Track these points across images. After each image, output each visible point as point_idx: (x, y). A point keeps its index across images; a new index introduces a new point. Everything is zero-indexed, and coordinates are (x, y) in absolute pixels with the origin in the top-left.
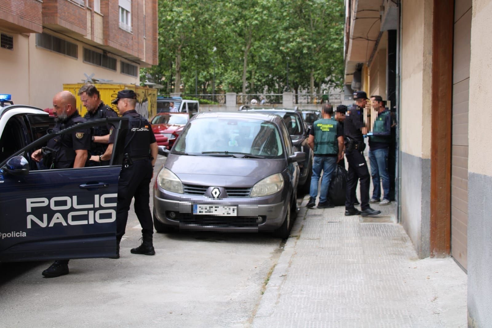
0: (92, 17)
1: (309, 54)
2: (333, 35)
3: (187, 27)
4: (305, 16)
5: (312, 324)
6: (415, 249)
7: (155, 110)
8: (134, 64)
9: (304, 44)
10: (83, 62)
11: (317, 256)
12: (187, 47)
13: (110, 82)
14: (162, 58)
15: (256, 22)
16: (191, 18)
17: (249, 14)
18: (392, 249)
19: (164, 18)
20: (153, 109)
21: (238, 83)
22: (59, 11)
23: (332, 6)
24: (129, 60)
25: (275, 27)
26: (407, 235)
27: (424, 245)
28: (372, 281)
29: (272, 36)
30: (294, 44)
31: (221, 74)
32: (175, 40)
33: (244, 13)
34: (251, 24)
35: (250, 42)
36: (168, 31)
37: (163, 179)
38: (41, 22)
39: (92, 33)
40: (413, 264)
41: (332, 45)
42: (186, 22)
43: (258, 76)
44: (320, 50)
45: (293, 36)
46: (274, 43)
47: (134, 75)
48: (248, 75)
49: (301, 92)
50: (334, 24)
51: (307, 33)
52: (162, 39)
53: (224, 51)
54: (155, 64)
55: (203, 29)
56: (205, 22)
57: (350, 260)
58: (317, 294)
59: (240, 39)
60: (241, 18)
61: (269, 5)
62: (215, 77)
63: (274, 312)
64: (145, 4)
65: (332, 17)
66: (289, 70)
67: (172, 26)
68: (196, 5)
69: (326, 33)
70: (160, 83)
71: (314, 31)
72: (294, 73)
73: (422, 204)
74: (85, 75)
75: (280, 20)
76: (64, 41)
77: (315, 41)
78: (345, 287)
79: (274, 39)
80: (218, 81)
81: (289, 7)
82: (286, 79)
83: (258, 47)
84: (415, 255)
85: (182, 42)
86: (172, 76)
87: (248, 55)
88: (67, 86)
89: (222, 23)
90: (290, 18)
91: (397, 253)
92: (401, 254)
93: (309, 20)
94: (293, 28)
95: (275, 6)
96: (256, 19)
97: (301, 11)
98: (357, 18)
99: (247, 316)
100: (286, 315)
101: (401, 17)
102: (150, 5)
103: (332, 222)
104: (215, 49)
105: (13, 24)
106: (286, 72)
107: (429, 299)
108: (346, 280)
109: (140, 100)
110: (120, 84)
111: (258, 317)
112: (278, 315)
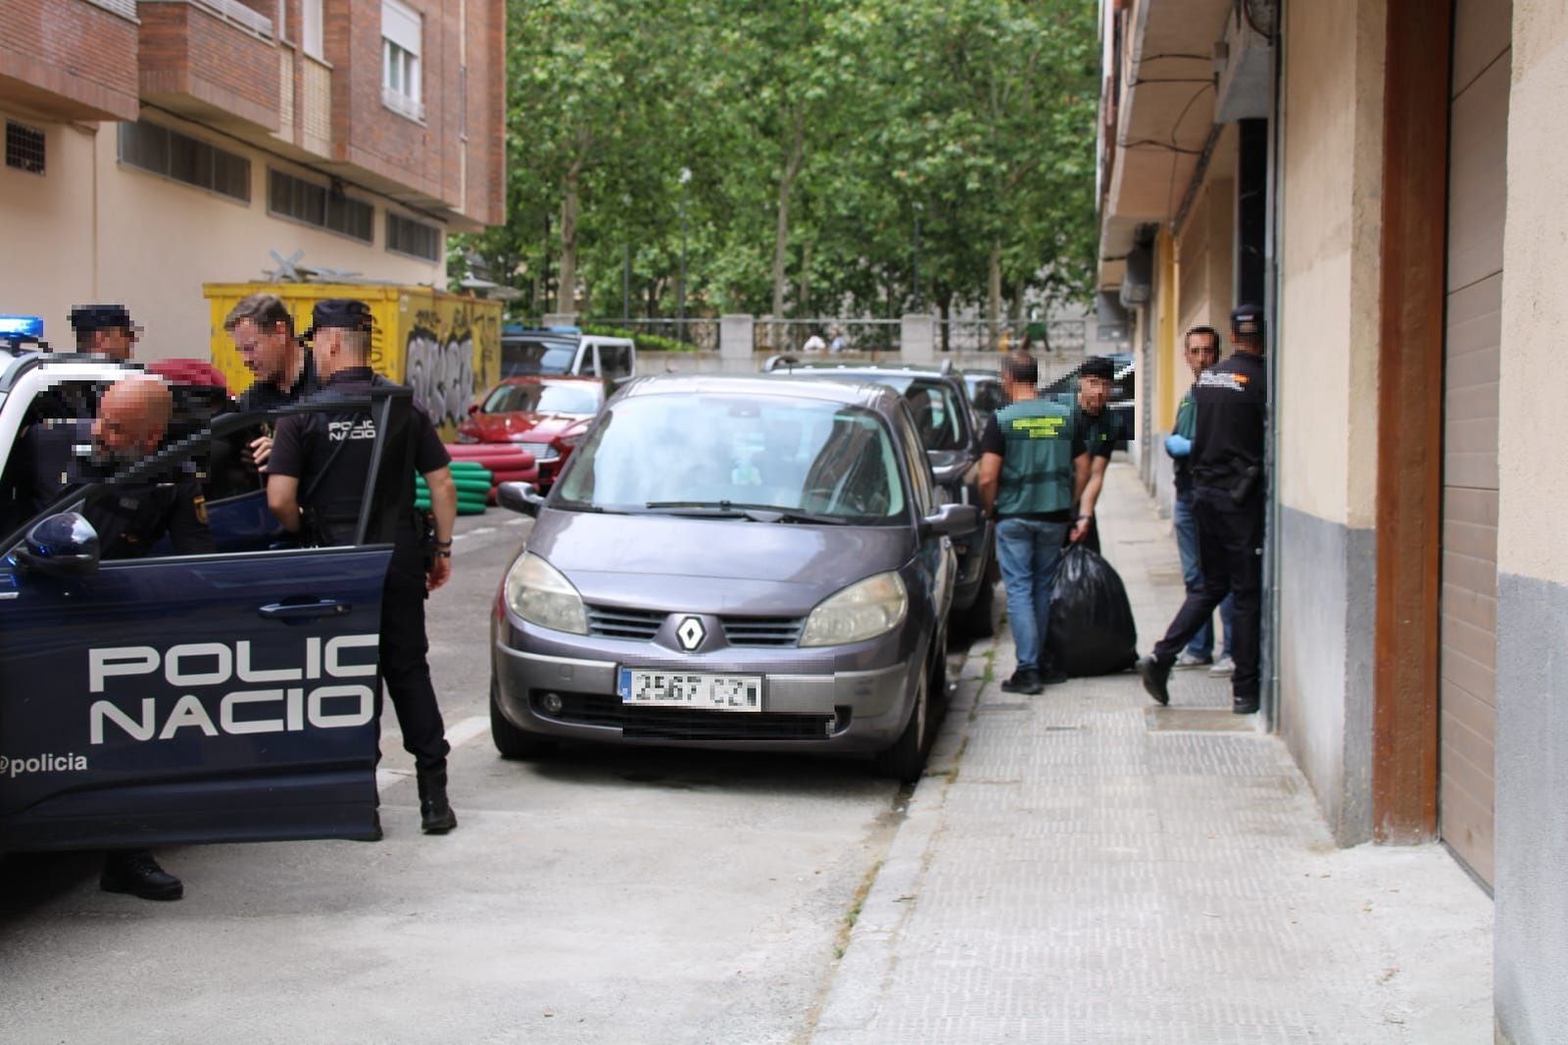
0: (297, 70)
1: (986, 195)
2: (1063, 133)
3: (597, 103)
4: (972, 73)
6: (1325, 817)
7: (494, 366)
8: (428, 221)
9: (970, 161)
10: (268, 214)
11: (1012, 836)
12: (599, 170)
13: (351, 279)
14: (516, 203)
15: (819, 91)
16: (610, 78)
17: (795, 65)
18: (1250, 815)
19: (525, 76)
20: (488, 365)
21: (757, 282)
22: (192, 52)
23: (1059, 42)
24: (413, 208)
25: (877, 109)
26: (1298, 772)
27: (1353, 803)
28: (1187, 917)
29: (870, 135)
30: (938, 159)
31: (706, 254)
32: (559, 147)
33: (779, 62)
34: (801, 97)
35: (797, 154)
36: (537, 118)
37: (523, 589)
38: (136, 87)
39: (297, 124)
40: (1318, 863)
41: (1059, 165)
42: (594, 90)
43: (822, 263)
44: (1021, 182)
45: (936, 134)
46: (876, 158)
47: (427, 256)
48: (790, 258)
49: (959, 313)
50: (1064, 98)
51: (979, 127)
52: (518, 142)
53: (714, 183)
54: (495, 223)
55: (648, 113)
56: (656, 89)
57: (1117, 849)
58: (1014, 959)
59: (765, 145)
60: (770, 78)
61: (861, 36)
62: (687, 264)
63: (875, 1014)
64: (466, 32)
65: (1057, 74)
66: (921, 245)
67: (549, 100)
68: (627, 36)
69: (1038, 126)
70: (511, 283)
71: (1002, 121)
72: (937, 252)
73: (1347, 673)
74: (274, 254)
75: (893, 83)
76: (209, 148)
77: (1003, 154)
78: (1103, 937)
79: (873, 145)
80: (694, 278)
81: (924, 43)
82: (912, 271)
83: (823, 170)
84: (1324, 833)
85: (583, 152)
86: (548, 260)
87: (791, 195)
88: (215, 291)
89: (710, 92)
90: (925, 80)
91: (1266, 827)
92: (1282, 832)
93: (985, 84)
94: (936, 112)
95: (879, 41)
96: (819, 82)
97: (961, 57)
98: (1139, 82)
99: (790, 1028)
100: (914, 1024)
101: (1283, 78)
102: (482, 34)
103: (1058, 729)
104: (687, 175)
105: (46, 92)
106: (911, 249)
107: (1370, 976)
108: (1106, 912)
109: (443, 333)
110: (384, 284)
111: (826, 1029)
112: (891, 1023)
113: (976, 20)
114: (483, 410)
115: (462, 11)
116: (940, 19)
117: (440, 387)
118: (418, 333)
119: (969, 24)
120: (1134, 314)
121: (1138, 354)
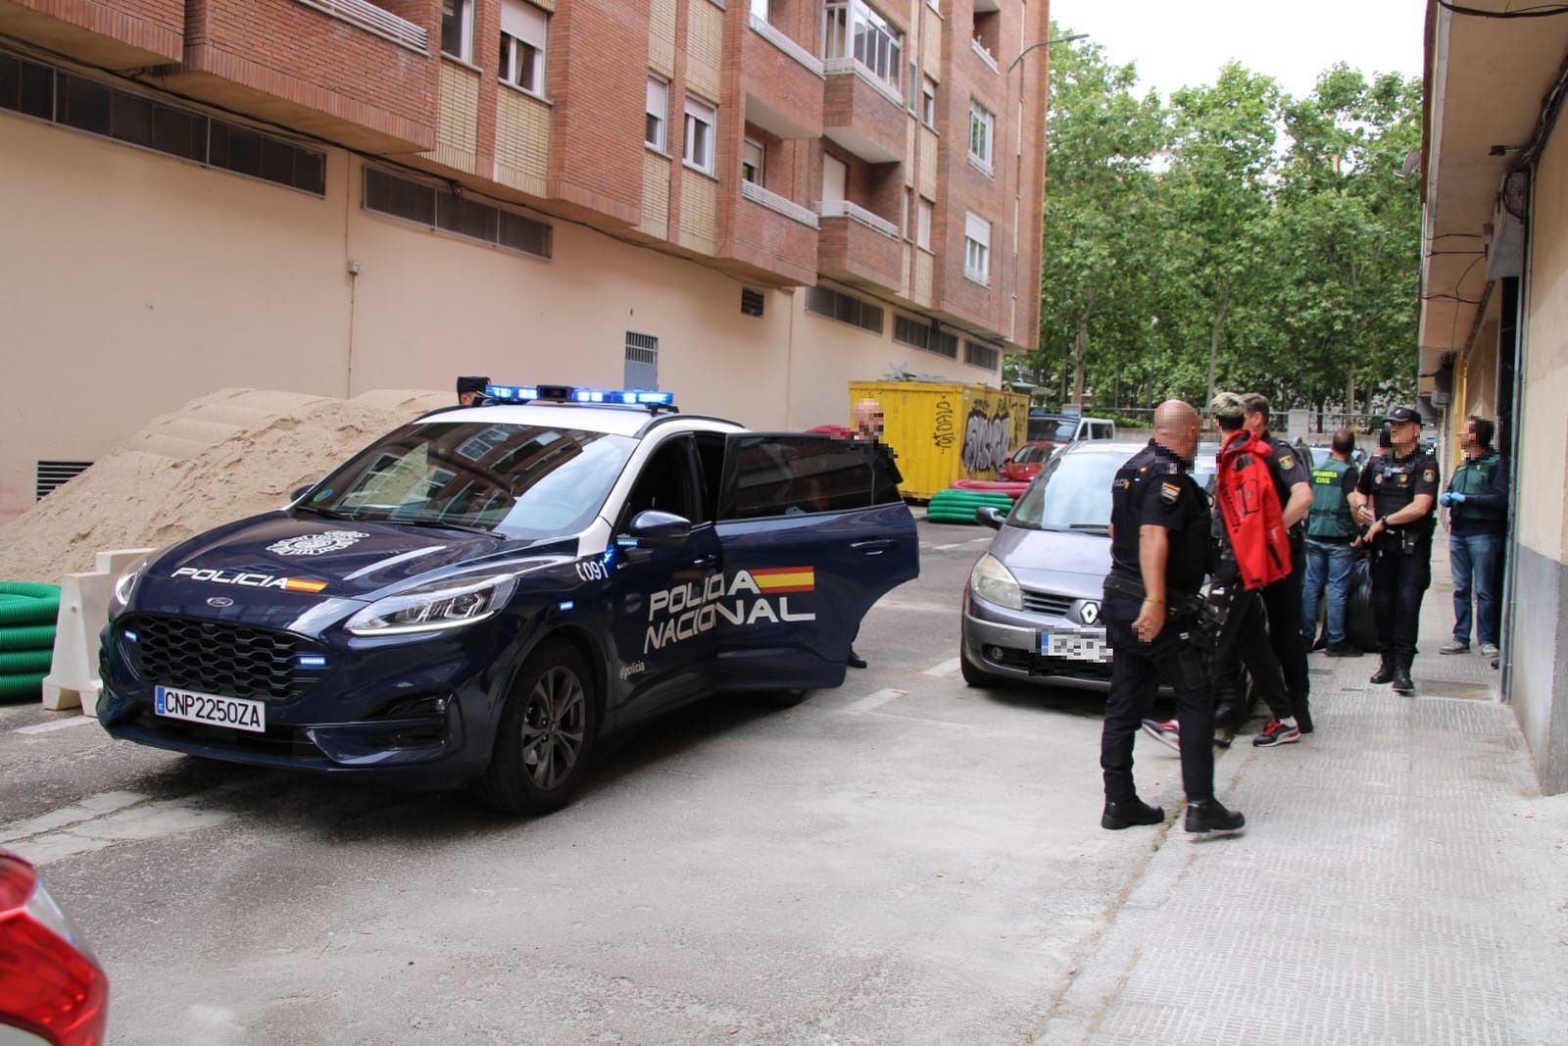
0: (913, 256)
1: (1346, 334)
2: (1398, 296)
3: (1100, 276)
4: (1340, 258)
5: (1250, 941)
6: (1535, 770)
7: (1023, 435)
8: (991, 347)
9: (1337, 312)
10: (891, 341)
11: (1301, 767)
12: (1101, 317)
13: (936, 380)
14: (1049, 337)
15: (1240, 268)
16: (1107, 260)
17: (1225, 252)
18: (1478, 763)
19: (1056, 261)
20: (1019, 433)
21: (1197, 387)
22: (850, 246)
23: (1398, 239)
24: (981, 338)
25: (1278, 280)
26: (1520, 734)
27: (1556, 764)
28: (1417, 841)
29: (1272, 295)
30: (1316, 311)
31: (1166, 370)
32: (1076, 303)
33: (1215, 251)
34: (1228, 272)
35: (1225, 308)
36: (1063, 285)
37: (983, 578)
38: (816, 266)
39: (912, 288)
40: (1525, 806)
41: (1396, 317)
42: (1098, 268)
43: (1240, 375)
44: (1370, 327)
45: (1314, 295)
46: (1275, 311)
47: (989, 368)
48: (1219, 372)
49: (1329, 410)
50: (1400, 274)
51: (1343, 291)
52: (1050, 299)
53: (1172, 325)
54: (1033, 348)
55: (1132, 283)
56: (1136, 268)
57: (1376, 784)
58: (1280, 864)
59: (1205, 302)
60: (1208, 261)
61: (1267, 234)
62: (1155, 377)
63: (1169, 898)
64: (1018, 233)
65: (1396, 259)
66: (1305, 365)
67: (1070, 275)
68: (1120, 235)
69: (1382, 291)
70: (1048, 385)
71: (1358, 288)
72: (1314, 370)
73: (1555, 670)
74: (891, 364)
75: (1288, 264)
76: (859, 302)
77: (1358, 308)
78: (1350, 852)
79: (1273, 302)
80: (1159, 385)
81: (1308, 239)
82: (1298, 382)
83: (1243, 318)
84: (1533, 782)
85: (1090, 305)
86: (1069, 372)
87: (1221, 334)
88: (856, 386)
89: (1170, 269)
90: (1309, 261)
91: (1490, 774)
92: (1500, 779)
93: (1348, 265)
94: (1315, 282)
95: (1280, 238)
96: (1240, 262)
97: (1332, 248)
98: (1433, 253)
99: (1105, 903)
100: (1195, 909)
101: (1529, 246)
102: (1028, 235)
103: (1351, 690)
104: (1155, 320)
105: (764, 270)
106: (1299, 368)
107: (1552, 903)
108: (1356, 833)
109: (991, 413)
110: (955, 383)
111: (1129, 907)
112: (1178, 908)
113: (1343, 224)
114: (1013, 462)
115: (1016, 220)
116: (1319, 224)
117: (988, 446)
118: (974, 413)
119: (1337, 227)
120: (1442, 412)
121: (1442, 438)
